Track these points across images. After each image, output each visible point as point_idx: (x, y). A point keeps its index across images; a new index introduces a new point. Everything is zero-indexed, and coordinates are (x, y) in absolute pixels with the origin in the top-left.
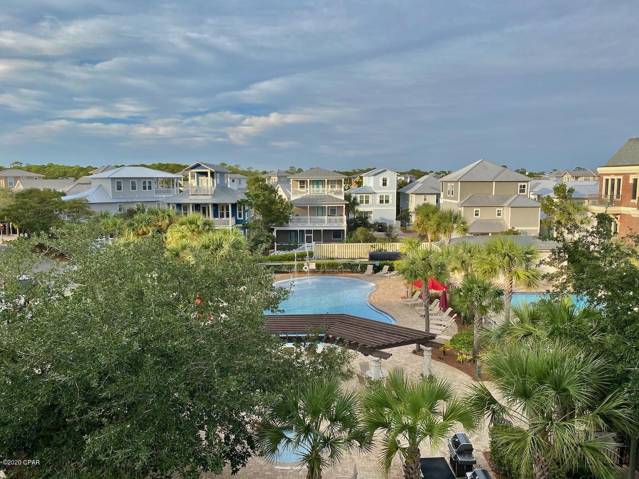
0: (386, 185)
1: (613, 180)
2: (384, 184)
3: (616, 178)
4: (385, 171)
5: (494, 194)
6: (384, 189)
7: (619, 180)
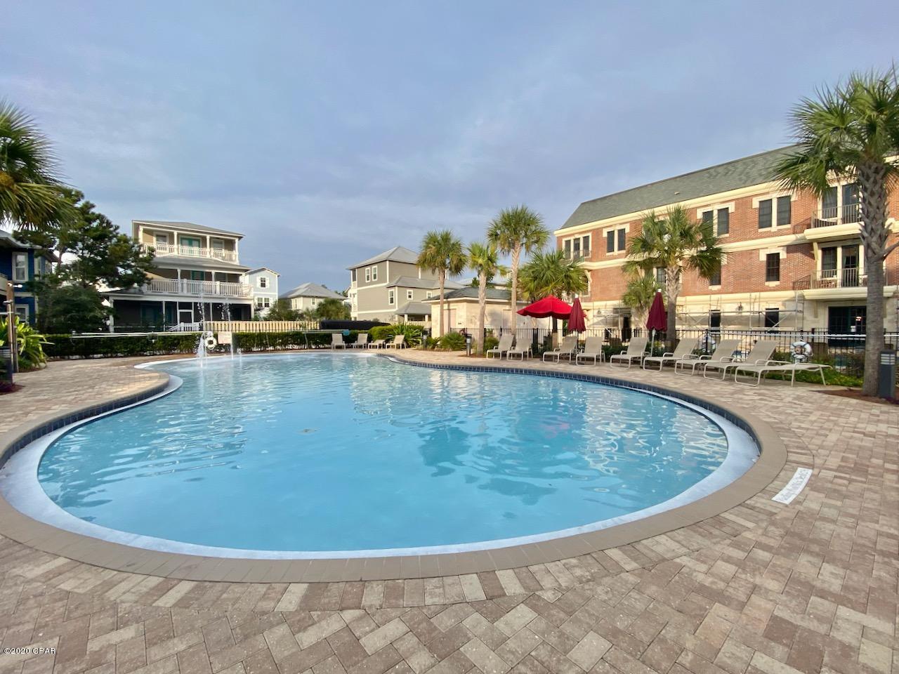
0: (265, 286)
1: (577, 240)
2: (263, 285)
3: (581, 237)
4: (263, 269)
5: (420, 277)
6: (263, 291)
7: (586, 239)
